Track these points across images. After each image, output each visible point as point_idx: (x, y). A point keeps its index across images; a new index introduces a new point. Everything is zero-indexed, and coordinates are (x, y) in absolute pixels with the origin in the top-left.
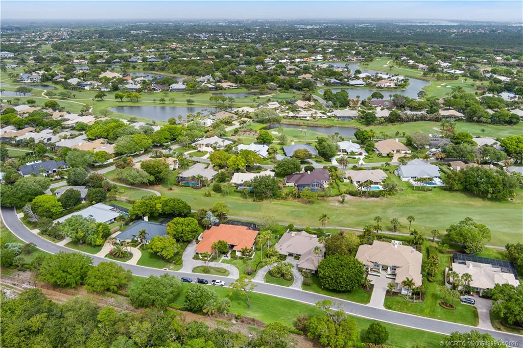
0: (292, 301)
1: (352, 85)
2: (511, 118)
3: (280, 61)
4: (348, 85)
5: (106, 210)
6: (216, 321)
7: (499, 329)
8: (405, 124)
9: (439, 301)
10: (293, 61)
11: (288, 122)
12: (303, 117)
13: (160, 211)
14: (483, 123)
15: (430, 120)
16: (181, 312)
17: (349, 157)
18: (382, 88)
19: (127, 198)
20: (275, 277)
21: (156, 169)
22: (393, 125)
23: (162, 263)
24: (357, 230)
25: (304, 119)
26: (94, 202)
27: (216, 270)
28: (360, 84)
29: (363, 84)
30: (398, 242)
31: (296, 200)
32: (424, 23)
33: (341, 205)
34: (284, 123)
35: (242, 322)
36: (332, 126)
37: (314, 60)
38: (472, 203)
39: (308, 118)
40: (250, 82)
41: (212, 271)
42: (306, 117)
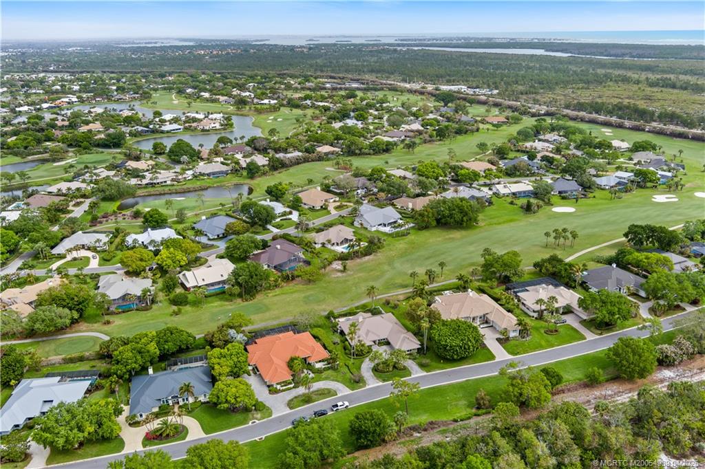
0: (433, 388)
1: (168, 132)
2: (386, 145)
3: (17, 109)
4: (162, 132)
5: (53, 385)
6: (400, 443)
7: (601, 334)
8: (292, 170)
9: (543, 331)
10: (38, 107)
11: (146, 192)
12: (162, 183)
13: (158, 353)
14: (367, 154)
15: (313, 161)
16: (351, 455)
17: (281, 220)
18: (208, 131)
19: (63, 356)
20: (388, 372)
21: (76, 299)
22: (279, 173)
23: (239, 417)
24: (397, 293)
25: (164, 184)
26: (12, 383)
27: (317, 394)
28: (177, 129)
29: (180, 129)
30: (448, 291)
31: (292, 284)
32: (151, 43)
33: (344, 274)
34: (142, 195)
35: (425, 430)
36: (209, 187)
37: (69, 103)
38: (451, 236)
39: (169, 183)
40: (20, 146)
41: (314, 397)
42: (165, 182)
